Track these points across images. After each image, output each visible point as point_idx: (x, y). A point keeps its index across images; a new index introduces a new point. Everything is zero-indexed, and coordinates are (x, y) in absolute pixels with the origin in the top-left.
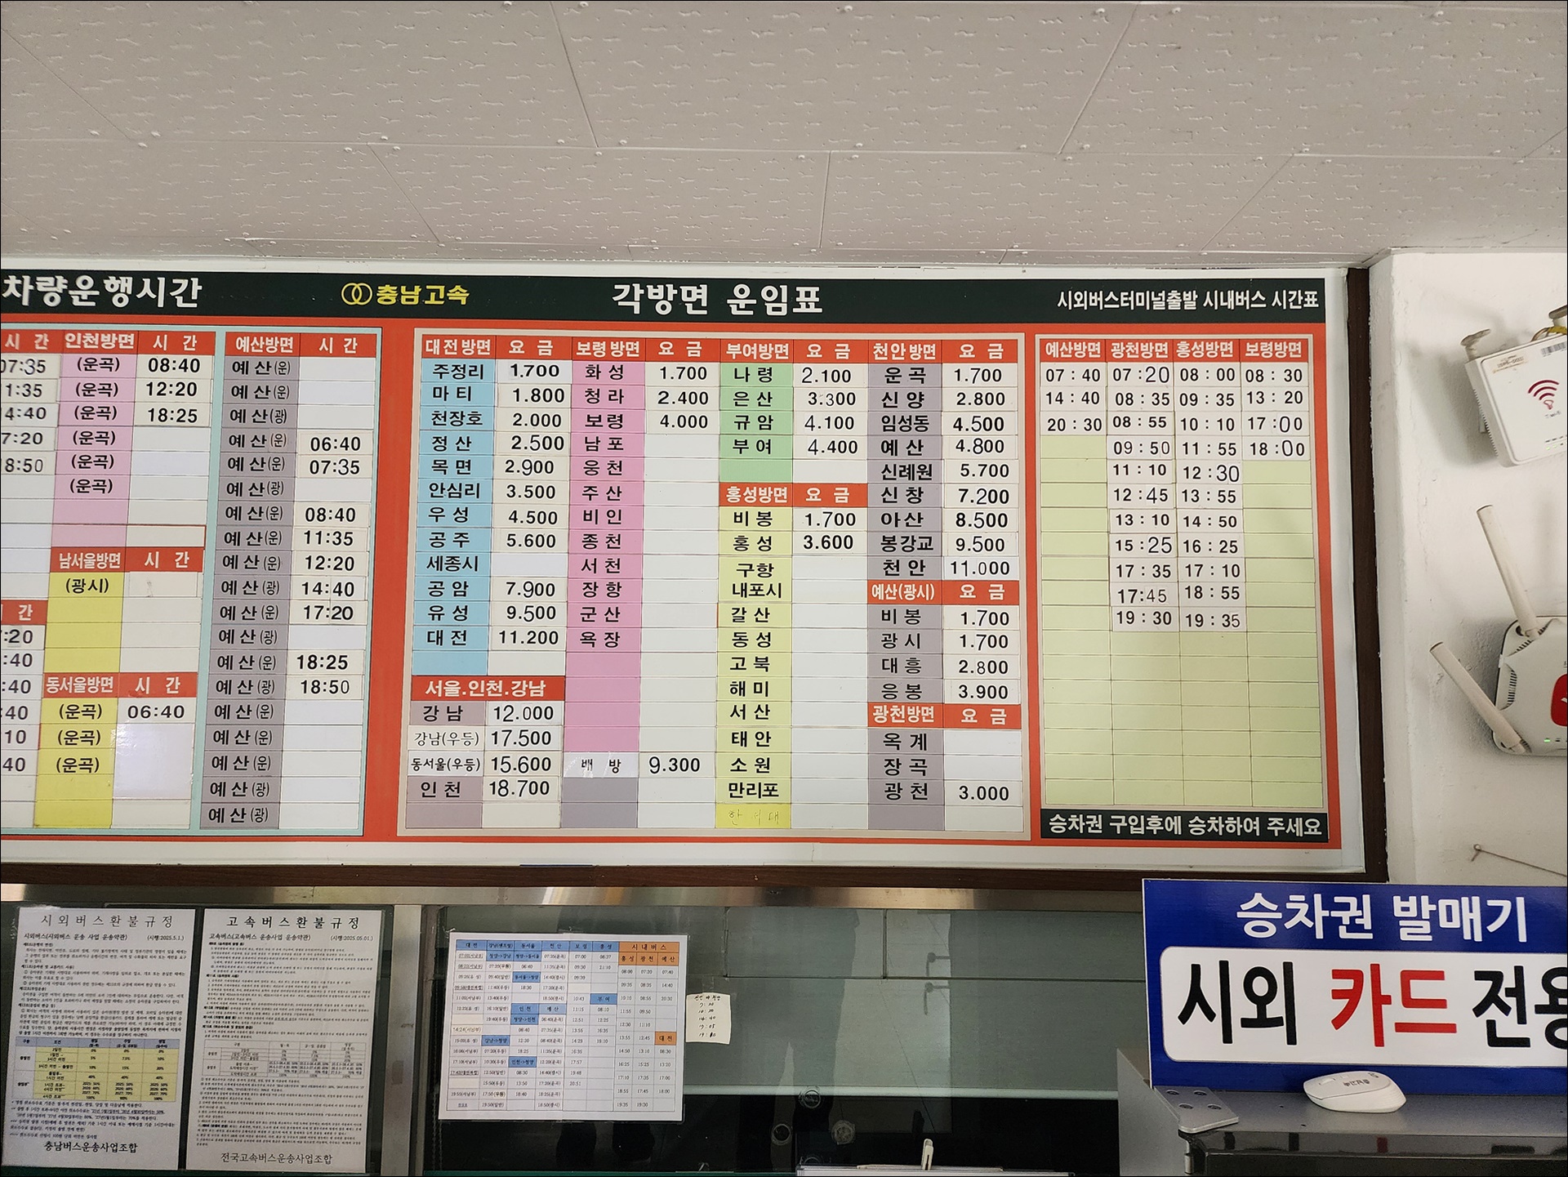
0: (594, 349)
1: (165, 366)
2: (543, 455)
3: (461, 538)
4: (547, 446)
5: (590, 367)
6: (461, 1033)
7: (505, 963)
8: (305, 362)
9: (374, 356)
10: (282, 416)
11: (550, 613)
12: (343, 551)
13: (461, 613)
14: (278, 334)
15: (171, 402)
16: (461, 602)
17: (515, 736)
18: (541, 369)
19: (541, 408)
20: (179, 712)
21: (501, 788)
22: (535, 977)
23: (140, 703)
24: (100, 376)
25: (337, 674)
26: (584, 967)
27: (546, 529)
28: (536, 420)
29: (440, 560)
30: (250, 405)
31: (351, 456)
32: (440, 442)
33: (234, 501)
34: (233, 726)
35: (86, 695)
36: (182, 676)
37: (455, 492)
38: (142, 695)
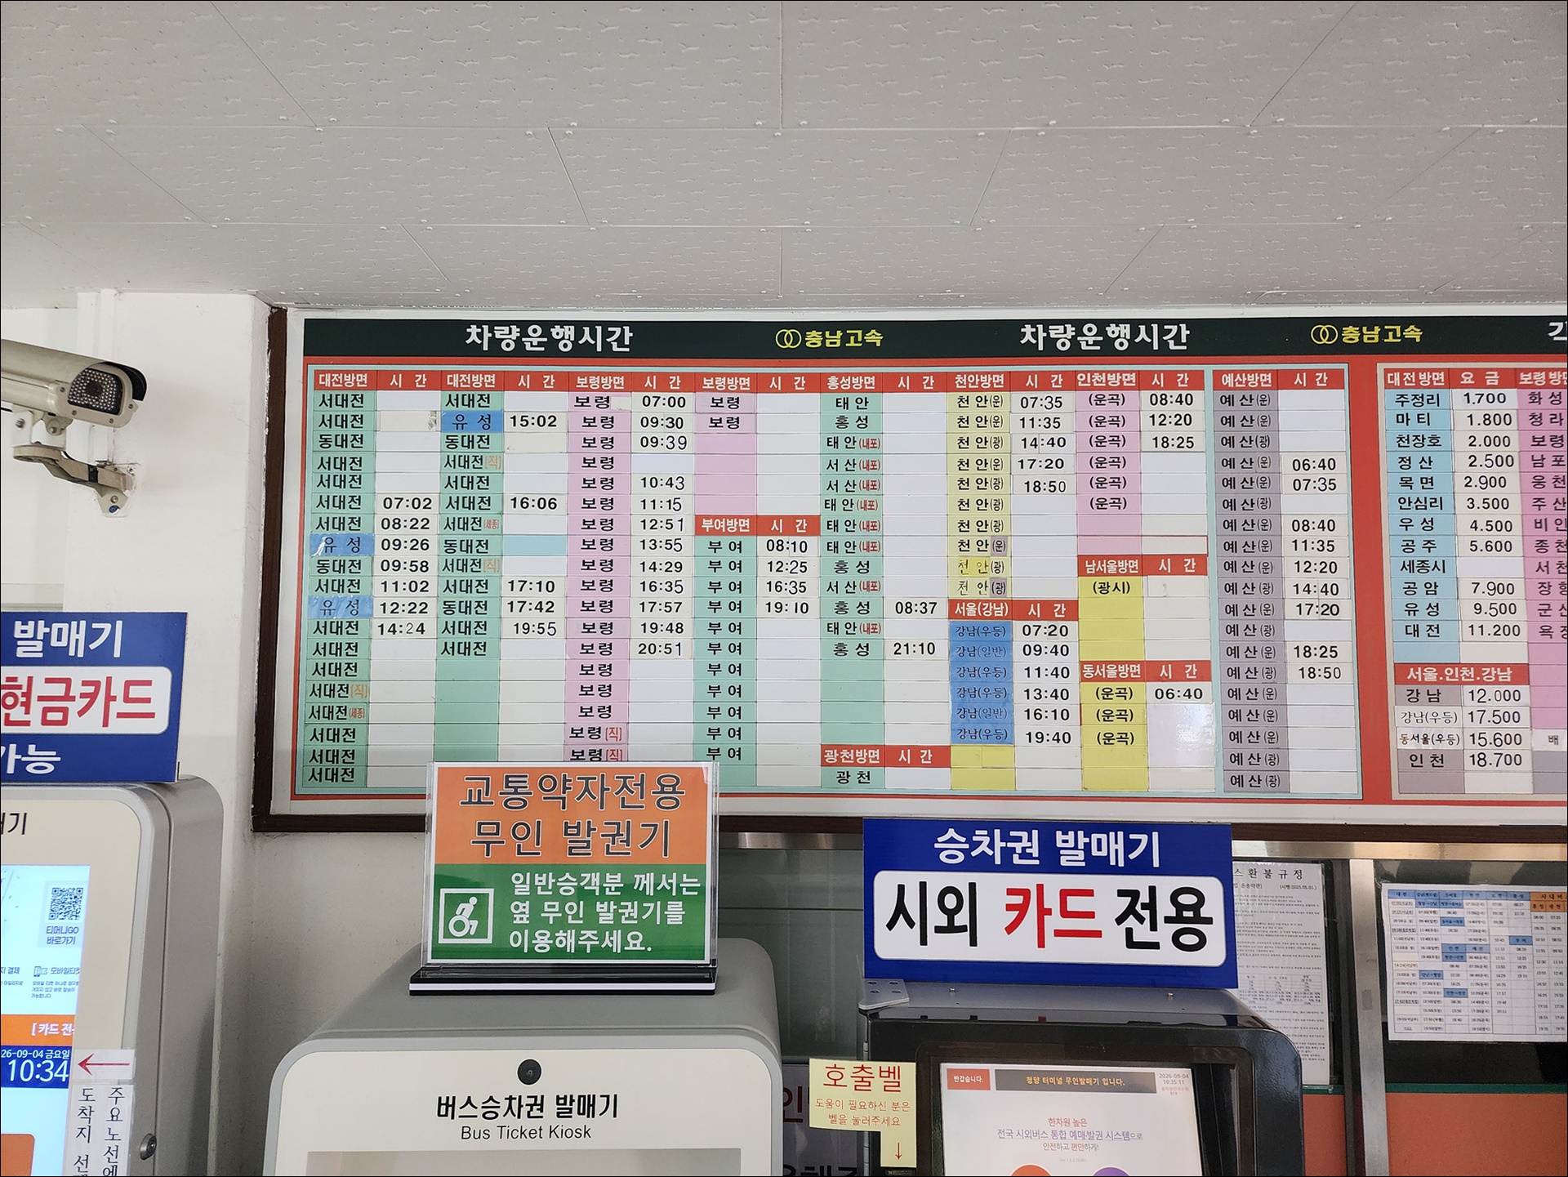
0: (1535, 378)
1: (1164, 400)
2: (1496, 472)
3: (1429, 545)
4: (1500, 464)
5: (1532, 394)
6: (1401, 968)
7: (1433, 909)
8: (1283, 394)
9: (1343, 388)
10: (1265, 442)
11: (1511, 609)
12: (1327, 557)
13: (1433, 609)
14: (1257, 371)
15: (1172, 431)
16: (1433, 600)
17: (1488, 716)
18: (1491, 397)
19: (1493, 430)
20: (1197, 693)
21: (1481, 760)
22: (1460, 922)
23: (1165, 686)
24: (1108, 410)
25: (1329, 662)
26: (1501, 913)
27: (1503, 536)
28: (1489, 441)
29: (1411, 563)
30: (1238, 432)
31: (1327, 474)
32: (1405, 462)
33: (1230, 515)
34: (1244, 706)
35: (1118, 679)
36: (1199, 663)
37: (1420, 505)
38: (1165, 679)
